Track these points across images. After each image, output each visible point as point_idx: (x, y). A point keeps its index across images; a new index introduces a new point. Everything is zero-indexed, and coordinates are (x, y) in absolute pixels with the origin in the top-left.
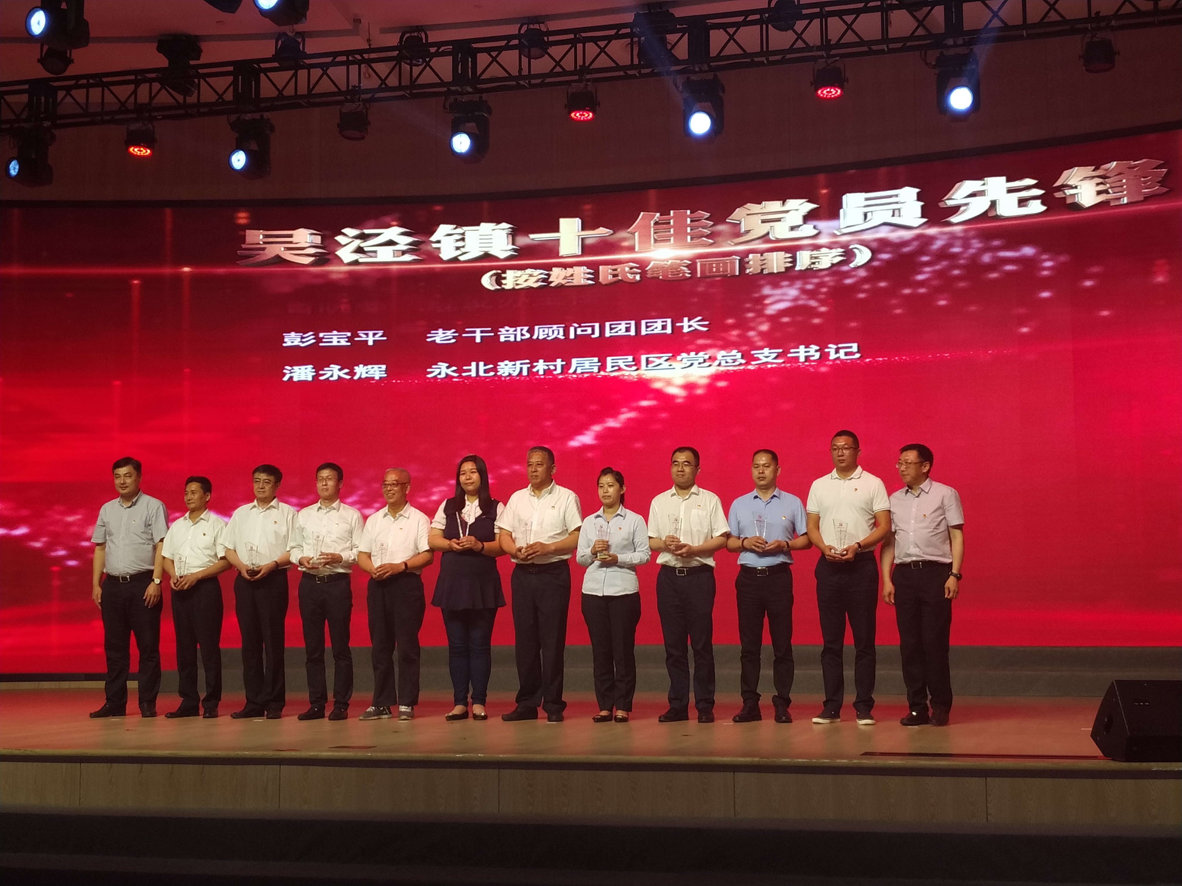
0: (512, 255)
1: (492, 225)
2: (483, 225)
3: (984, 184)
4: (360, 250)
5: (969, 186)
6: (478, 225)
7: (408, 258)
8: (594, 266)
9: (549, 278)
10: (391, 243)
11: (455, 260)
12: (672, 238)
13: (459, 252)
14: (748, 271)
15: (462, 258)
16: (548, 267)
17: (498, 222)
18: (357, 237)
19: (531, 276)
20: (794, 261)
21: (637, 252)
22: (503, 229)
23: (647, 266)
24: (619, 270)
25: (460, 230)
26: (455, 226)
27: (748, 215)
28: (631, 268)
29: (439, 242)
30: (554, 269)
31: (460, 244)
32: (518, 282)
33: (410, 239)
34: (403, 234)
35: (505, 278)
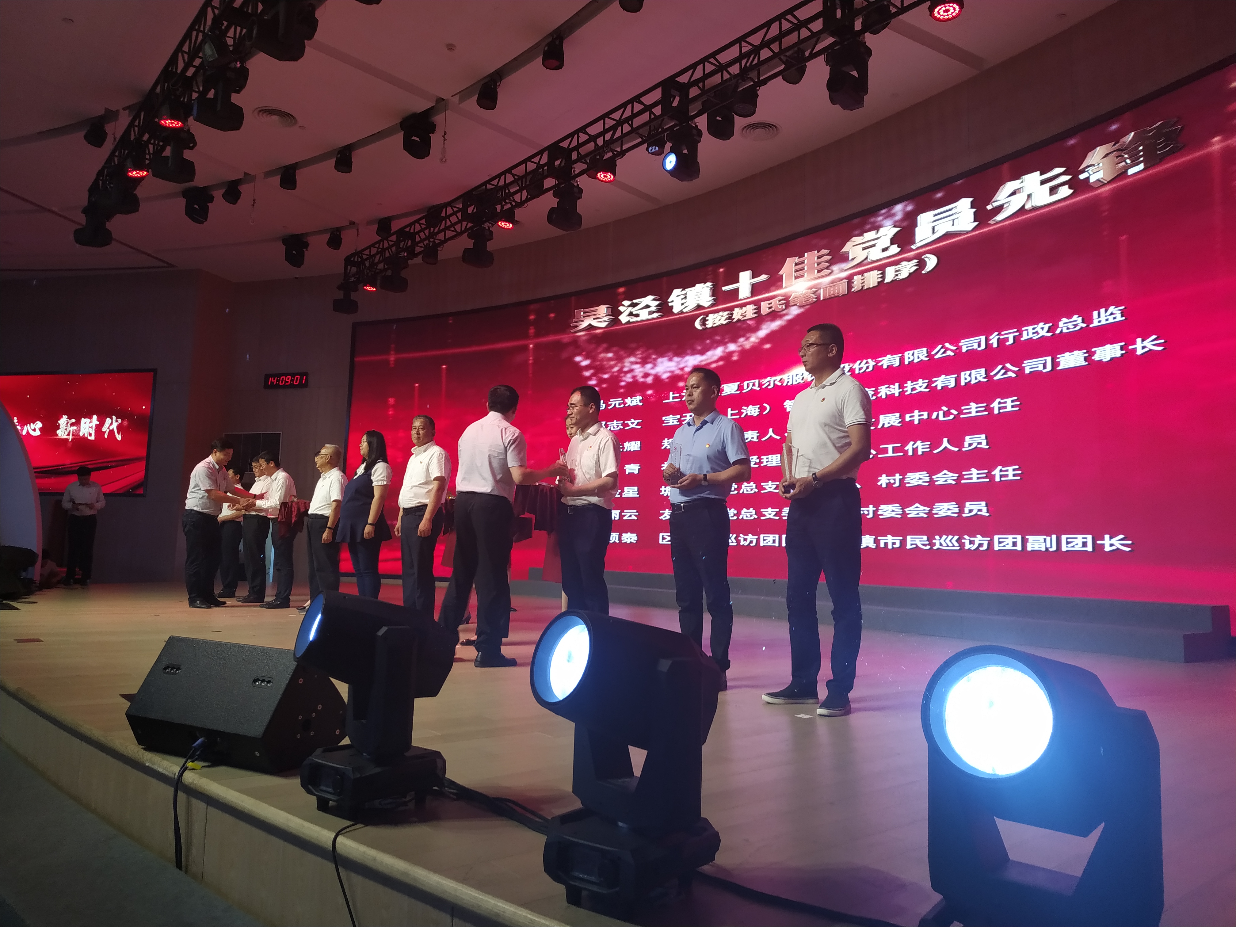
0: (712, 303)
1: (702, 285)
2: (697, 285)
3: (1022, 182)
4: (631, 314)
5: (1011, 186)
6: (694, 286)
7: (655, 315)
8: (757, 303)
9: (732, 316)
10: (648, 306)
11: (681, 312)
12: (806, 274)
13: (683, 306)
14: (853, 290)
15: (685, 311)
16: (732, 309)
17: (705, 283)
18: (629, 306)
19: (722, 316)
20: (883, 277)
21: (785, 288)
22: (708, 287)
23: (790, 297)
24: (773, 303)
25: (684, 292)
26: (681, 289)
27: (854, 246)
28: (780, 301)
29: (672, 301)
30: (735, 309)
31: (684, 301)
32: (715, 322)
33: (657, 303)
34: (654, 300)
35: (707, 320)
